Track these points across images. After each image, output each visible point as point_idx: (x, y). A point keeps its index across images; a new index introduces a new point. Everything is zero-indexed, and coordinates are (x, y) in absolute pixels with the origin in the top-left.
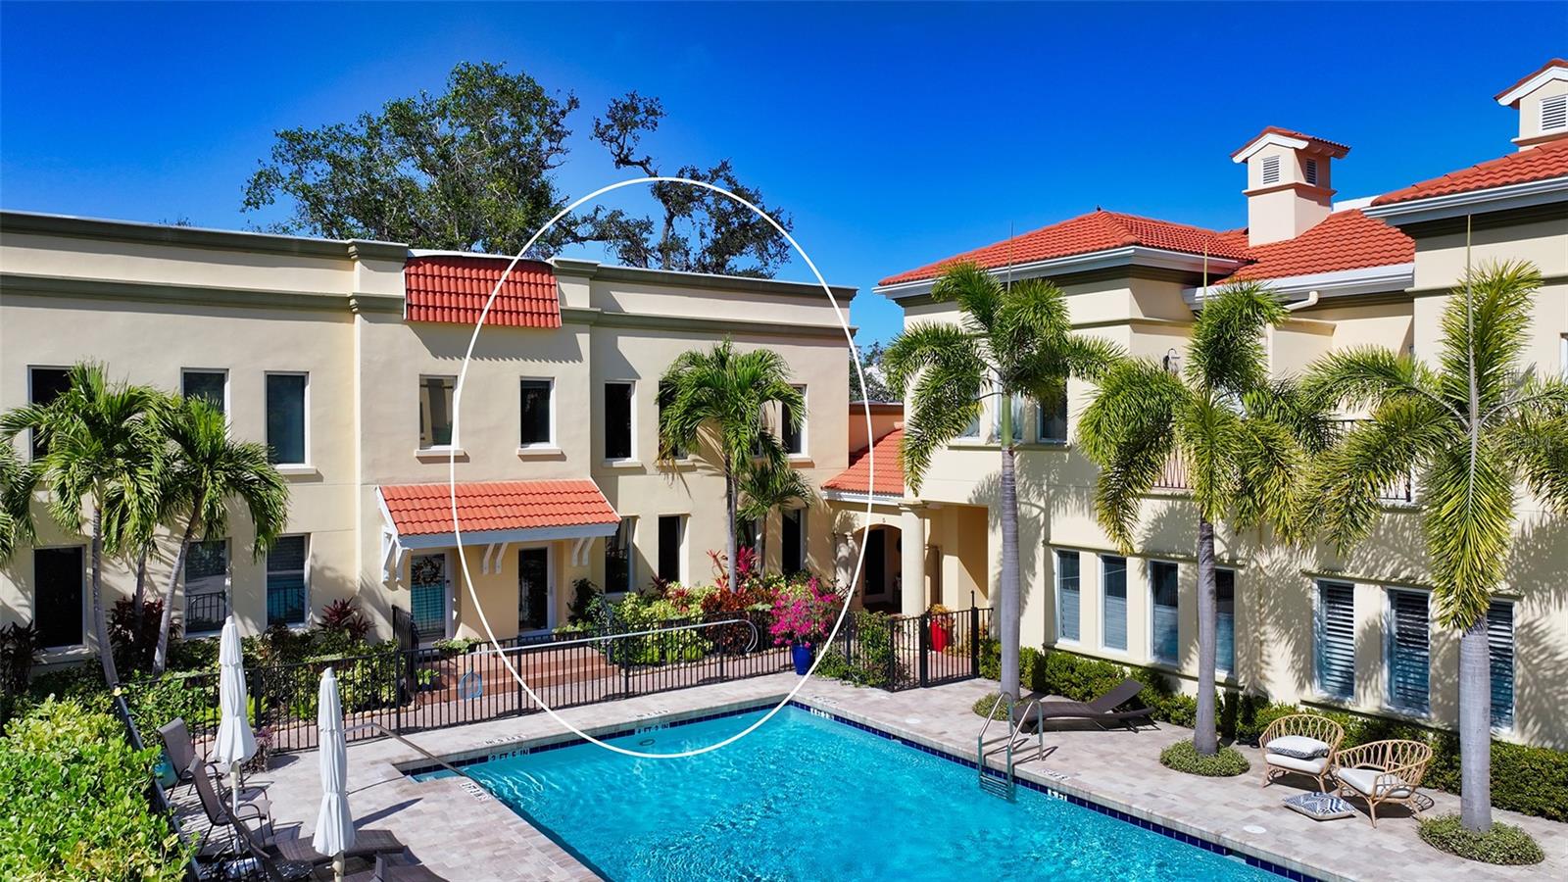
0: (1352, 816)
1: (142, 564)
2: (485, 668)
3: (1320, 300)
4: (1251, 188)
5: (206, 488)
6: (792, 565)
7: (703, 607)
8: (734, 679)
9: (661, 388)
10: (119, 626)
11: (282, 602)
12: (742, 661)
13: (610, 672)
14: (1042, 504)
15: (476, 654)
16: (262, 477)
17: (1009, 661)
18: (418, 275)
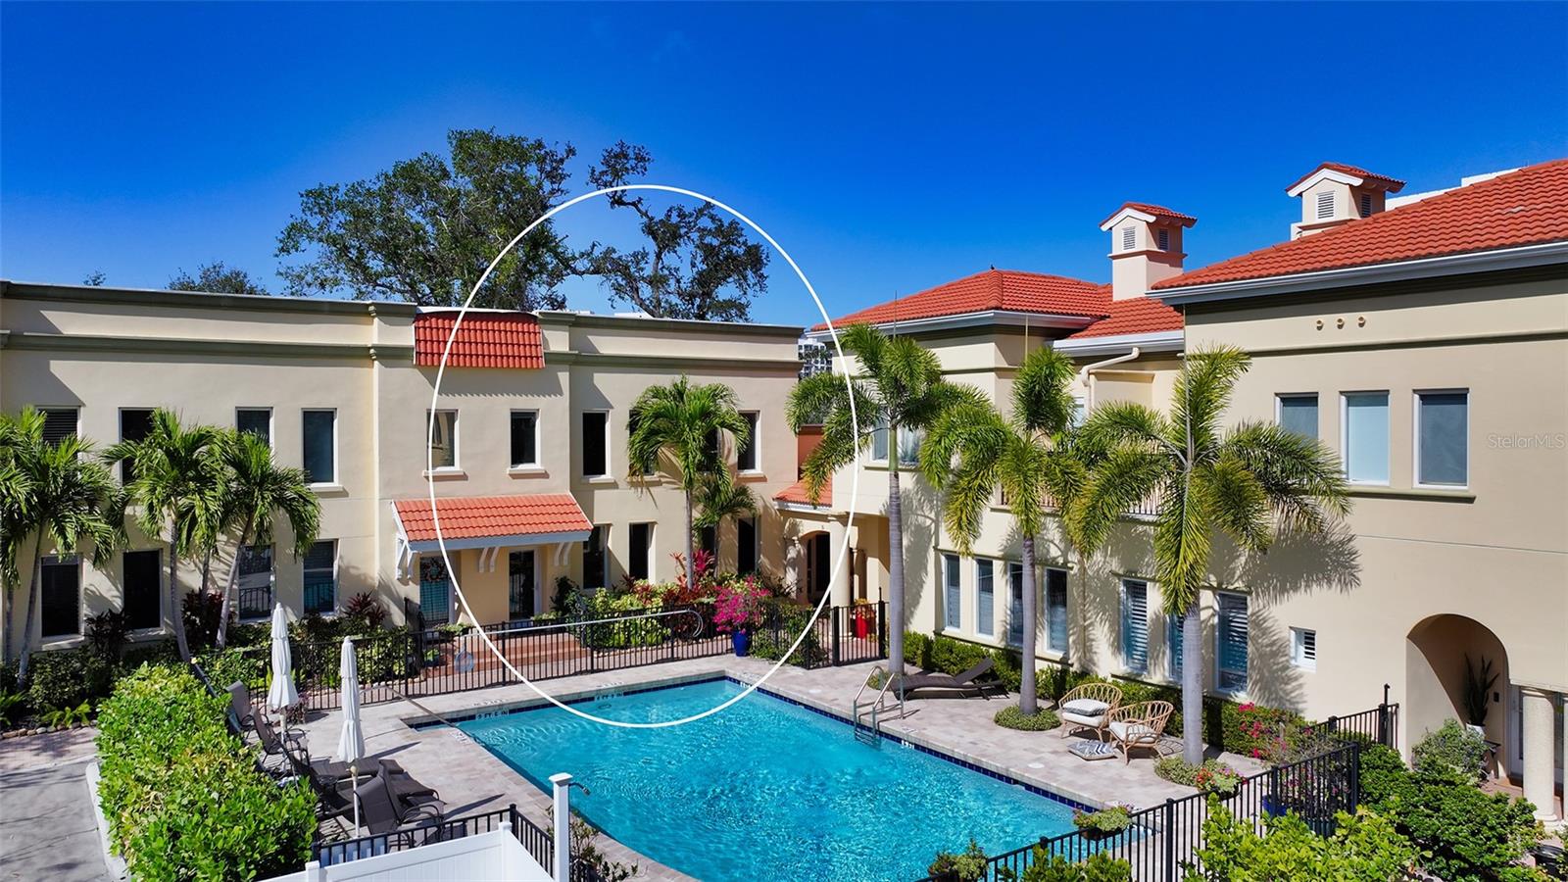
0: (1114, 757)
1: (206, 564)
2: (475, 650)
3: (1141, 354)
4: (1114, 253)
5: (257, 505)
6: (747, 564)
7: (664, 600)
8: (683, 659)
9: (631, 416)
10: (189, 613)
11: (316, 595)
12: (695, 646)
13: (584, 653)
14: (933, 515)
15: (468, 637)
16: (301, 496)
17: (895, 644)
18: (425, 328)
